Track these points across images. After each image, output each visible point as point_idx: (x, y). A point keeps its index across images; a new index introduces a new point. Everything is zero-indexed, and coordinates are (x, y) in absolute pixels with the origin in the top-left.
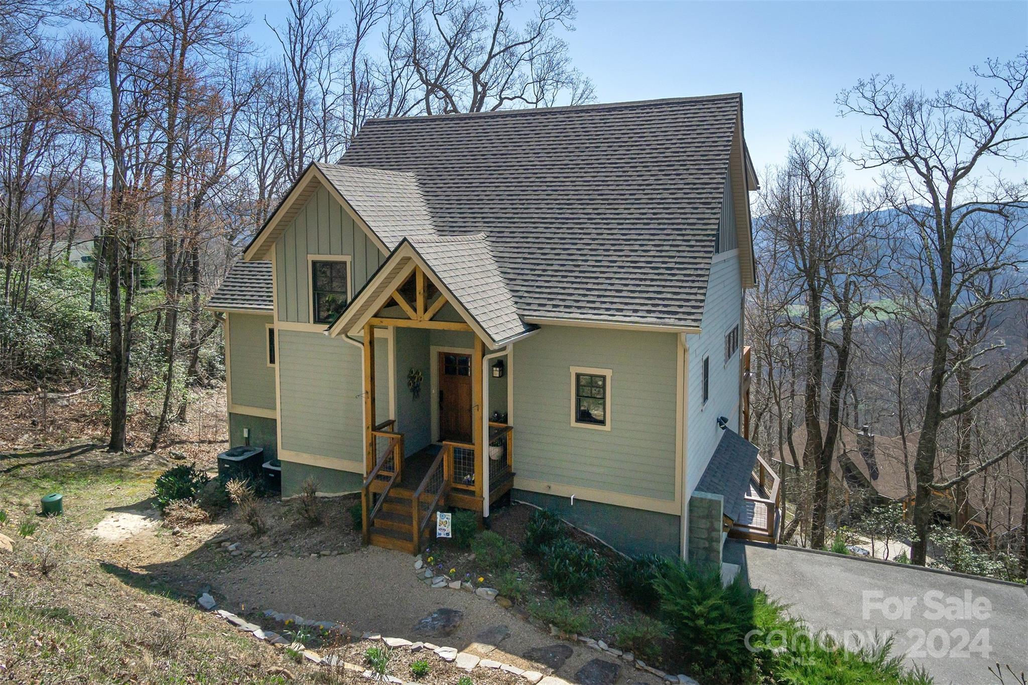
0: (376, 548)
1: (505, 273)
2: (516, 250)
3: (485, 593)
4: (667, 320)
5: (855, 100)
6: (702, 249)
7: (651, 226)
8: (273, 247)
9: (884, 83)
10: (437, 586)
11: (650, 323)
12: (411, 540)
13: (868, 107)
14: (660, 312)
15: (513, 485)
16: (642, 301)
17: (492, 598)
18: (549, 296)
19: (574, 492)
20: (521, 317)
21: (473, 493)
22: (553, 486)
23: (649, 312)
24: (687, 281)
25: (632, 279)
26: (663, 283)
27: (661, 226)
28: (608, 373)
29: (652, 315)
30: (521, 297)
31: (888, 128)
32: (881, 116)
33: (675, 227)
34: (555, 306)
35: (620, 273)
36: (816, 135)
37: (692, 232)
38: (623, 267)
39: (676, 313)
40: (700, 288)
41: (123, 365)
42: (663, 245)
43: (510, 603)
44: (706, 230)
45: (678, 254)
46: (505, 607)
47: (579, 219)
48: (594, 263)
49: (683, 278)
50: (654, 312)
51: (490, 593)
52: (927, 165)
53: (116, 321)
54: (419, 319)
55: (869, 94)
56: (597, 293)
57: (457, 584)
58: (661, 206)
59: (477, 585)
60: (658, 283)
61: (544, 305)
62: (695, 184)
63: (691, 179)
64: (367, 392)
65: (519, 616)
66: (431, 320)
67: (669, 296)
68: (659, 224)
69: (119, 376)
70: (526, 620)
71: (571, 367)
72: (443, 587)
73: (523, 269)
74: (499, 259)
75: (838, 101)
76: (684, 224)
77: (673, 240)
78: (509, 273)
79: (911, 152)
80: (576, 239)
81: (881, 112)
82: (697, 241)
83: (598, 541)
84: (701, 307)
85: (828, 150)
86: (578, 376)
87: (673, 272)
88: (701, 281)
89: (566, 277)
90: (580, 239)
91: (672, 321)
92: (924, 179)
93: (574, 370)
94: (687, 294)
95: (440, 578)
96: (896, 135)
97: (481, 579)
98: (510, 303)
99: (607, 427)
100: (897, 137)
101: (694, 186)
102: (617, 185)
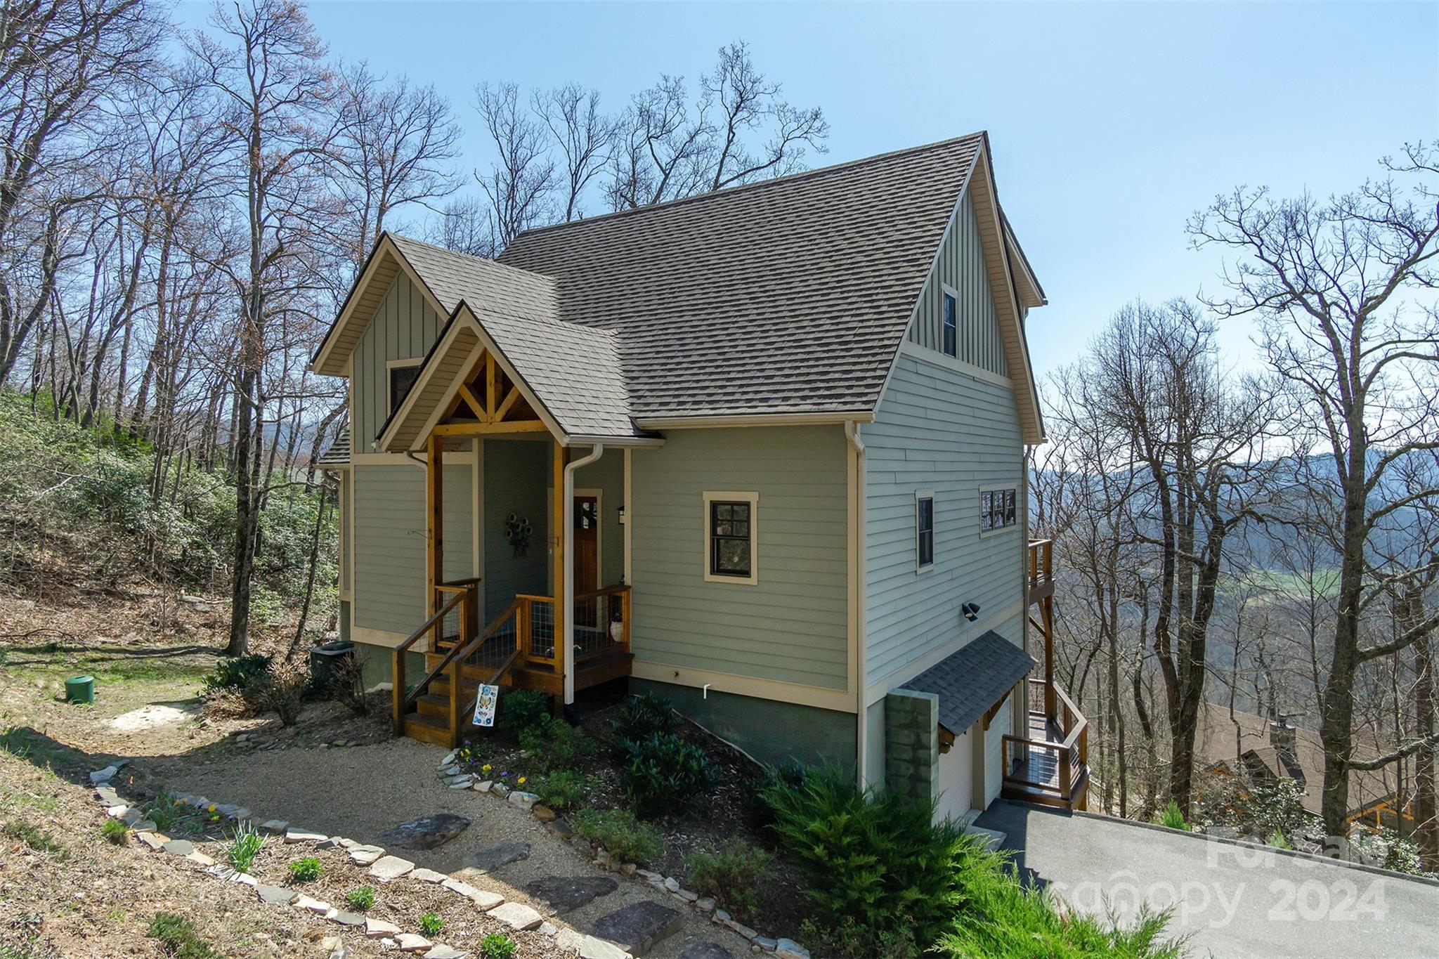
0: (409, 741)
1: (628, 371)
2: (650, 344)
3: (520, 800)
4: (826, 406)
5: (1214, 225)
6: (896, 315)
7: (832, 296)
8: (351, 357)
9: (1255, 198)
10: (456, 786)
11: (801, 411)
12: (446, 727)
13: (1233, 232)
14: (820, 397)
15: (630, 671)
16: (798, 386)
17: (527, 807)
18: (676, 393)
19: (708, 681)
20: (633, 420)
21: (550, 668)
22: (681, 672)
23: (804, 398)
24: (866, 355)
25: (790, 361)
26: (832, 361)
27: (845, 295)
28: (752, 497)
29: (808, 401)
30: (639, 397)
31: (1262, 257)
32: (1253, 242)
33: (864, 293)
34: (680, 403)
35: (776, 355)
36: (1180, 305)
37: (885, 297)
38: (781, 349)
39: (843, 395)
40: (882, 362)
41: (247, 552)
42: (842, 316)
43: (553, 815)
44: (906, 291)
45: (860, 325)
46: (541, 819)
47: (739, 300)
48: (744, 348)
49: (860, 352)
50: (812, 397)
51: (526, 798)
52: (1322, 300)
53: (243, 498)
54: (490, 421)
55: (1234, 216)
56: (739, 382)
57: (484, 786)
58: (851, 272)
59: (514, 788)
60: (826, 362)
61: (668, 404)
62: (901, 240)
63: (897, 236)
64: (430, 530)
65: (557, 833)
66: (505, 419)
67: (837, 376)
68: (842, 293)
69: (242, 565)
70: (568, 841)
71: (704, 493)
72: (465, 789)
73: (651, 365)
74: (624, 357)
75: (1190, 229)
76: (877, 288)
77: (857, 309)
78: (633, 371)
79: (1299, 288)
80: (728, 323)
81: (1253, 237)
82: (890, 306)
83: (742, 755)
84: (878, 385)
85: (1198, 324)
86: (714, 505)
87: (849, 346)
88: (886, 353)
89: (704, 368)
90: (734, 323)
91: (833, 407)
92: (1319, 322)
93: (709, 497)
94: (862, 371)
95: (466, 777)
96: (1275, 265)
97: (522, 780)
98: (625, 403)
99: (753, 580)
100: (1276, 267)
101: (899, 244)
102: (798, 257)
